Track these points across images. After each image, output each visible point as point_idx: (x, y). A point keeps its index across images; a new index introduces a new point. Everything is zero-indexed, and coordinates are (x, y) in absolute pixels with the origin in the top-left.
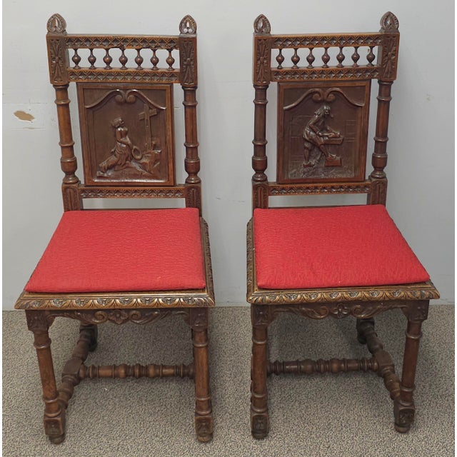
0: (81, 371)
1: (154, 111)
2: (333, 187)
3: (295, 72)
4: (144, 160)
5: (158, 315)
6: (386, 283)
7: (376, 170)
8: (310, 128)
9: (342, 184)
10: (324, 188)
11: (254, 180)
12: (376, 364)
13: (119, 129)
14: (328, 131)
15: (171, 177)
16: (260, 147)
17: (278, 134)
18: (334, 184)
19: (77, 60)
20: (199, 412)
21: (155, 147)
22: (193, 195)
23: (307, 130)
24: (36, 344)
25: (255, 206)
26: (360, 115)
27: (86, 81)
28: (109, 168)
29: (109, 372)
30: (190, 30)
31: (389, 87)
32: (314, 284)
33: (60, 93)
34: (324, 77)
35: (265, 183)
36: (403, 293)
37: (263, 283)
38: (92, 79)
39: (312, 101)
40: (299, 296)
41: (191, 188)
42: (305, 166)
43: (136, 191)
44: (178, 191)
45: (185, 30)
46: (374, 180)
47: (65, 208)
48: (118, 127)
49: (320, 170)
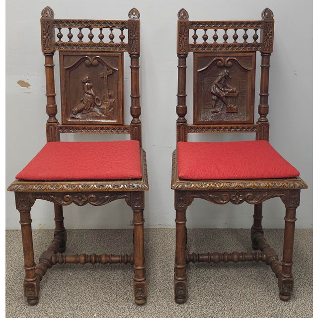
0: (53, 258)
1: (110, 72)
2: (232, 128)
3: (205, 45)
4: (103, 106)
5: (108, 198)
6: (270, 177)
7: (261, 117)
8: (216, 85)
9: (238, 125)
10: (226, 128)
11: (178, 122)
12: (265, 256)
13: (87, 84)
14: (228, 88)
15: (121, 118)
16: (182, 98)
17: (194, 89)
18: (233, 125)
19: (60, 36)
20: (137, 279)
21: (110, 97)
22: (136, 131)
23: (214, 86)
24: (21, 221)
25: (179, 140)
26: (249, 76)
27: (66, 50)
28: (79, 112)
29: (73, 259)
30: (136, 16)
31: (268, 57)
32: (218, 177)
33: (48, 58)
34: (224, 50)
35: (185, 124)
36: (281, 184)
37: (183, 175)
38: (69, 49)
39: (217, 66)
40: (208, 185)
41: (135, 126)
42: (213, 113)
43: (96, 129)
44: (126, 129)
45: (132, 16)
46: (260, 123)
47: (47, 140)
48: (86, 82)
49: (223, 115)
